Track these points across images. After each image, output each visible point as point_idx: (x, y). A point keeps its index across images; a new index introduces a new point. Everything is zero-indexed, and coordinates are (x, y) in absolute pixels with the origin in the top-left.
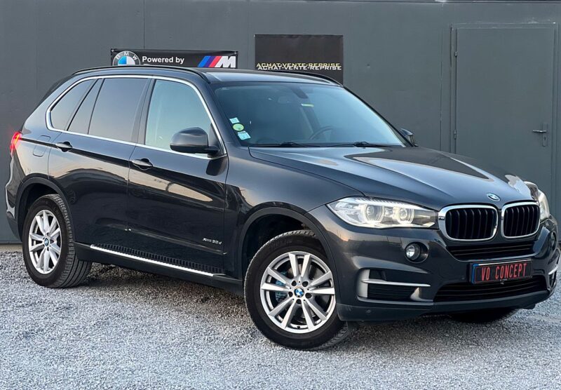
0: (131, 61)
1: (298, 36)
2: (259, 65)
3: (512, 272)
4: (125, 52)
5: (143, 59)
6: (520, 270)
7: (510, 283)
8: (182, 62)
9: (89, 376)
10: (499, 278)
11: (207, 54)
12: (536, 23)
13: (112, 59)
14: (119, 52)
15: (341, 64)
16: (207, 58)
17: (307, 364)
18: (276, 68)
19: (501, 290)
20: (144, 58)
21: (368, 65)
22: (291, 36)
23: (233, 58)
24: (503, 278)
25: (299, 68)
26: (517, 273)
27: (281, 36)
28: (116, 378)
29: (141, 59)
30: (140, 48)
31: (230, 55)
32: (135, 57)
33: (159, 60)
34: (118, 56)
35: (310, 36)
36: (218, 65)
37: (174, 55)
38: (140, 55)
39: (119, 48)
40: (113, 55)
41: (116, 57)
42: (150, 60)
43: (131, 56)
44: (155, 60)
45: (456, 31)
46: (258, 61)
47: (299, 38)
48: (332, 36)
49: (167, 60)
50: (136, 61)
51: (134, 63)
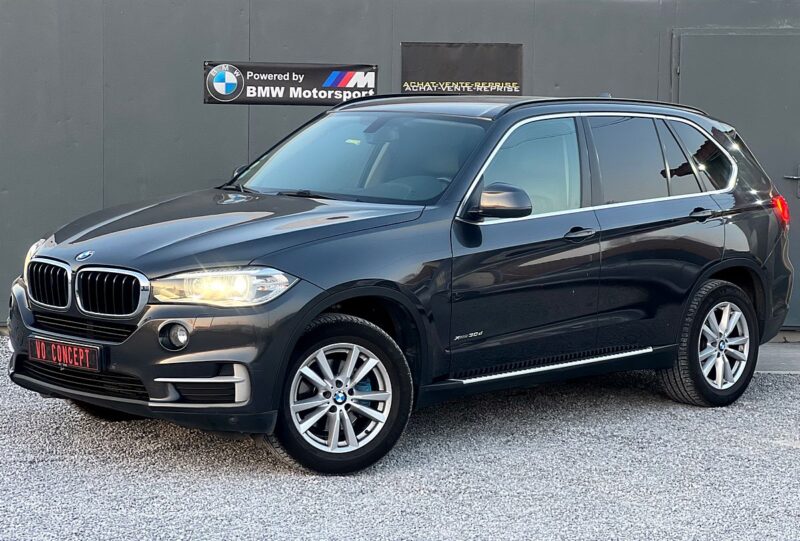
0: (231, 78)
1: (460, 44)
2: (406, 84)
3: (72, 357)
4: (223, 66)
5: (248, 76)
6: (81, 358)
7: (70, 371)
8: (301, 79)
9: (170, 527)
10: (57, 360)
11: (336, 69)
12: (789, 27)
13: (206, 75)
14: (215, 65)
15: (520, 85)
16: (335, 74)
18: (430, 88)
19: (59, 376)
20: (250, 74)
21: (556, 85)
22: (450, 45)
23: (371, 75)
24: (62, 362)
25: (462, 89)
26: (78, 361)
27: (437, 45)
28: (207, 531)
29: (245, 75)
30: (245, 60)
31: (367, 70)
32: (237, 73)
33: (270, 77)
34: (214, 71)
35: (477, 44)
36: (351, 84)
37: (291, 71)
38: (243, 69)
39: (215, 60)
40: (207, 69)
41: (211, 72)
42: (257, 77)
43: (232, 71)
44: (264, 77)
45: (679, 38)
46: (406, 78)
47: (460, 49)
48: (507, 45)
49: (280, 77)
50: (238, 78)
51: (235, 81)
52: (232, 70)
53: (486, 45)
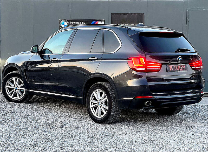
0: (66, 23)
1: (127, 14)
4: (64, 20)
11: (94, 21)
13: (59, 23)
14: (62, 20)
21: (154, 25)
22: (124, 14)
27: (121, 14)
29: (70, 23)
30: (69, 19)
31: (102, 21)
33: (76, 23)
37: (82, 21)
38: (69, 21)
39: (62, 19)
40: (60, 21)
42: (73, 23)
43: (66, 21)
44: (74, 23)
45: (189, 11)
48: (140, 14)
49: (79, 23)
51: (67, 24)
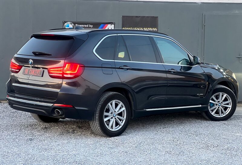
4: (69, 22)
8: (92, 26)
9: (58, 157)
11: (102, 24)
12: (238, 12)
13: (63, 25)
15: (157, 29)
16: (102, 25)
17: (146, 153)
20: (76, 25)
21: (168, 29)
22: (137, 17)
25: (140, 30)
27: (132, 17)
28: (69, 158)
29: (75, 25)
30: (75, 20)
31: (111, 24)
32: (73, 25)
33: (83, 26)
34: (66, 24)
35: (144, 17)
36: (107, 28)
37: (89, 24)
38: (75, 23)
39: (66, 21)
40: (64, 23)
44: (81, 26)
45: (205, 15)
46: (123, 27)
47: (140, 17)
48: (153, 17)
49: (86, 26)
50: (73, 26)
52: (71, 24)
53: (148, 17)
